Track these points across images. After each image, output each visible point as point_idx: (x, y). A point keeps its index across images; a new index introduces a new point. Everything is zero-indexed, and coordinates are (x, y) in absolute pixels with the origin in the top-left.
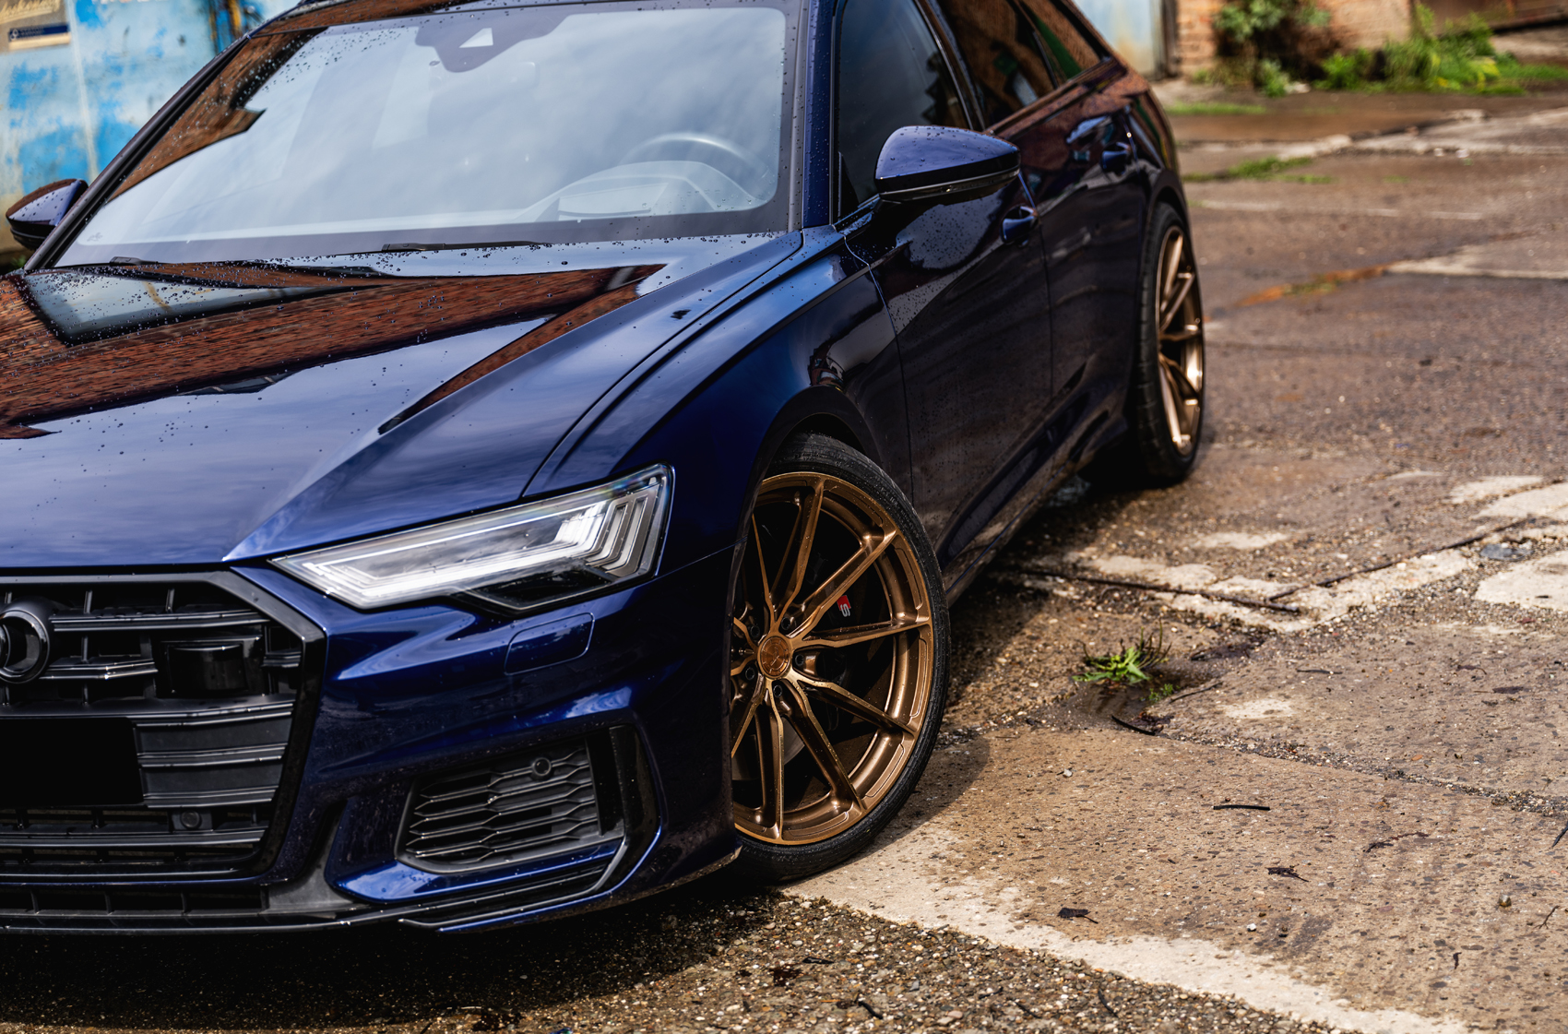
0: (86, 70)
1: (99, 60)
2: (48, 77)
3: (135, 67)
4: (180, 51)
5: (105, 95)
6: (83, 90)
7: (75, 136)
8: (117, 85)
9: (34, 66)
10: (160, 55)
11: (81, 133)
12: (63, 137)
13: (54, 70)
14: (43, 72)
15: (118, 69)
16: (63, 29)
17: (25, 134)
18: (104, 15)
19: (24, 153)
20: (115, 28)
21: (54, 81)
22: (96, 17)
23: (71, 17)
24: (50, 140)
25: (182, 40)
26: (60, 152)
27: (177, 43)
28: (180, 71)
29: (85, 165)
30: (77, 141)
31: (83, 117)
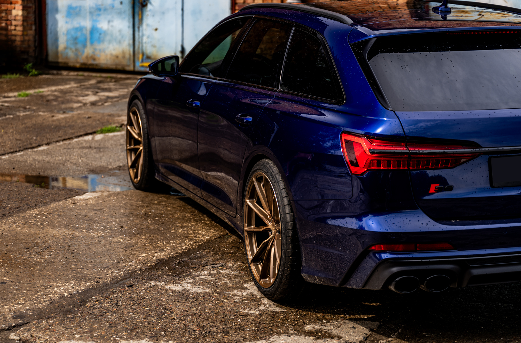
0: (90, 8)
1: (94, 6)
2: (78, 9)
3: (105, 10)
4: (120, 6)
6: (88, 14)
7: (84, 30)
8: (99, 15)
9: (74, 5)
10: (113, 7)
11: (86, 28)
12: (80, 29)
13: (80, 7)
14: (77, 7)
15: (99, 10)
17: (69, 26)
19: (68, 32)
21: (80, 10)
24: (76, 29)
25: (121, 3)
26: (79, 34)
27: (119, 3)
28: (120, 13)
29: (86, 40)
30: (84, 32)
31: (87, 24)
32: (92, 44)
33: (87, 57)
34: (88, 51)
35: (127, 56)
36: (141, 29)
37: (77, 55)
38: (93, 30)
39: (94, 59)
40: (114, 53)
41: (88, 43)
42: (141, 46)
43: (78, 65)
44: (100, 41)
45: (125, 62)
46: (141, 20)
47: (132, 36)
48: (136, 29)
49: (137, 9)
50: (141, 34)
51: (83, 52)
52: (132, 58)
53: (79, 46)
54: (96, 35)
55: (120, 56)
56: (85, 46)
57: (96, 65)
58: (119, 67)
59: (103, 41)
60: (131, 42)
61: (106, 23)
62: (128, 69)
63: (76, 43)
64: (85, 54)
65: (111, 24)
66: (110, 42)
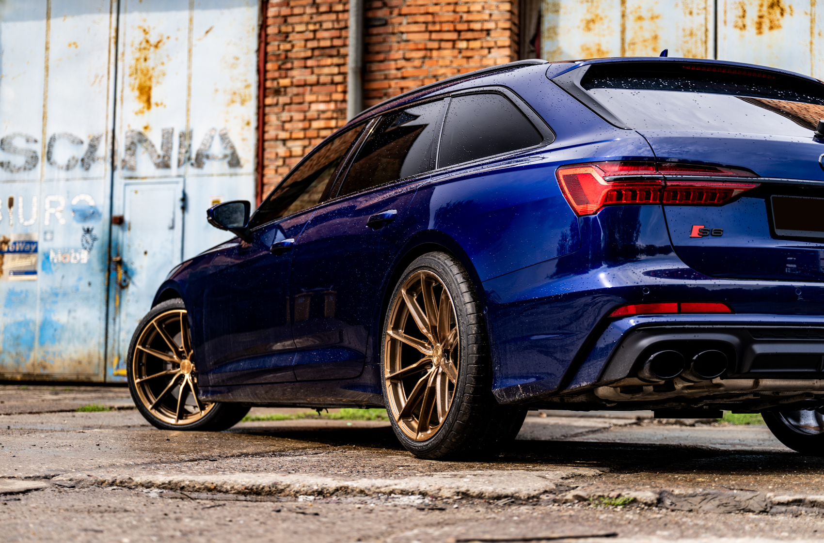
0: (42, 293)
1: (48, 289)
2: (24, 295)
3: (65, 294)
4: (88, 289)
5: (48, 307)
6: (38, 301)
7: (31, 325)
8: (55, 302)
9: (18, 289)
10: (77, 290)
11: (34, 323)
12: (26, 324)
13: (27, 291)
14: (22, 292)
15: (56, 295)
16: (34, 273)
17: (9, 320)
18: (53, 268)
19: (6, 328)
20: (58, 275)
21: (27, 296)
22: (50, 268)
23: (39, 269)
24: (19, 324)
25: (90, 284)
26: (23, 331)
27: (87, 284)
28: (87, 299)
29: (33, 339)
30: (31, 327)
31: (36, 315)
32: (42, 344)
33: (33, 365)
34: (36, 355)
35: (95, 361)
36: (117, 320)
37: (18, 363)
38: (45, 325)
39: (44, 367)
40: (75, 356)
41: (36, 344)
42: (116, 345)
43: (19, 377)
44: (54, 339)
45: (90, 370)
46: (118, 308)
47: (103, 332)
48: (111, 321)
49: (112, 293)
50: (117, 328)
51: (28, 356)
52: (102, 363)
53: (22, 349)
54: (50, 332)
55: (85, 362)
56: (31, 348)
57: (47, 375)
58: (82, 378)
59: (59, 341)
60: (102, 340)
61: (66, 313)
62: (95, 379)
63: (18, 345)
64: (31, 360)
65: (73, 314)
66: (70, 341)
